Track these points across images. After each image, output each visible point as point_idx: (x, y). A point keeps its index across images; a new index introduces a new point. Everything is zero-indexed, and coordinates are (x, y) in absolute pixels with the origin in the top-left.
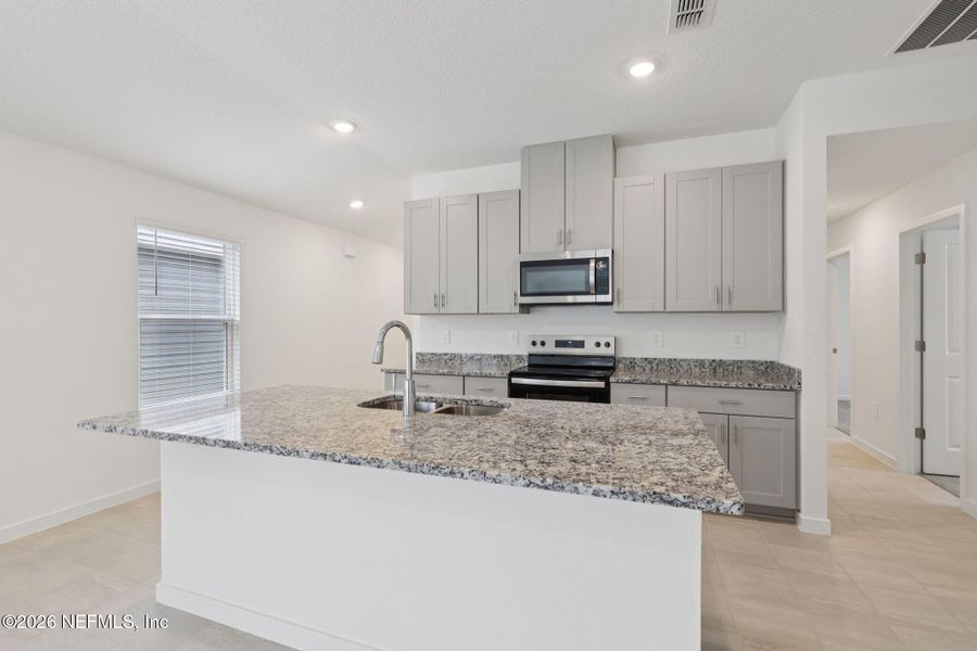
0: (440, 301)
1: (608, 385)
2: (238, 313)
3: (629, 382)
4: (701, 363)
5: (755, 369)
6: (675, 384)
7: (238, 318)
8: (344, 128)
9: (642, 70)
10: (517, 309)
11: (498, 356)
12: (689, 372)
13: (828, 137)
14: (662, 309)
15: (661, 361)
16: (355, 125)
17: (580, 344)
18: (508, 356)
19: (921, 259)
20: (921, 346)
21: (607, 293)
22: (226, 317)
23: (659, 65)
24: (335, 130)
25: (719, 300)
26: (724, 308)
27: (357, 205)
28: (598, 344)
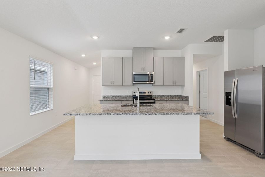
0: (112, 82)
1: (155, 101)
2: (52, 85)
3: (159, 100)
4: (168, 96)
5: (178, 97)
6: (168, 100)
7: (52, 87)
8: (95, 38)
9: (167, 38)
10: (132, 85)
11: (125, 96)
12: (166, 98)
13: (193, 55)
14: (163, 85)
15: (161, 96)
16: (98, 37)
17: (145, 93)
18: (127, 96)
19: (200, 76)
20: (200, 92)
21: (153, 81)
22: (48, 86)
23: (170, 37)
24: (93, 38)
25: (173, 84)
26: (174, 85)
27: (83, 56)
28: (149, 93)
